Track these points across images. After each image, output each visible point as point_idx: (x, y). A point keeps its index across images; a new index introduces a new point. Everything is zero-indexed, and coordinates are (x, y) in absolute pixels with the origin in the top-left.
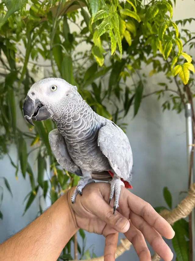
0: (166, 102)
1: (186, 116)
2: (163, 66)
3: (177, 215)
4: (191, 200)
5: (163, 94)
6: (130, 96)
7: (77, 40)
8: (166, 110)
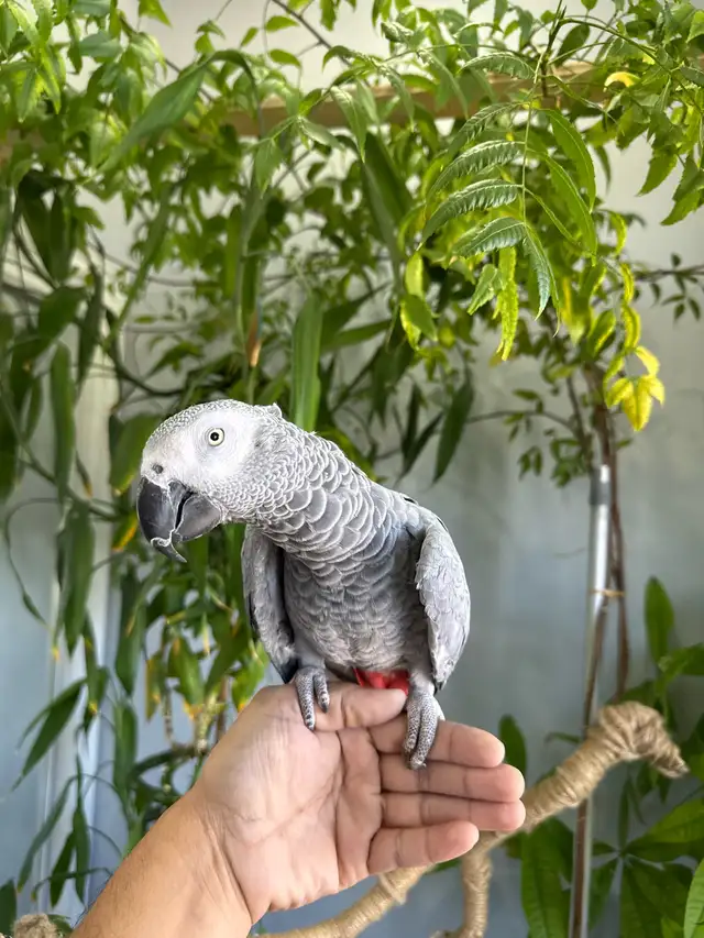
0: (533, 449)
1: (594, 501)
2: (535, 339)
3: (554, 799)
4: (597, 754)
5: (529, 424)
6: (423, 422)
7: (291, 219)
8: (531, 473)
